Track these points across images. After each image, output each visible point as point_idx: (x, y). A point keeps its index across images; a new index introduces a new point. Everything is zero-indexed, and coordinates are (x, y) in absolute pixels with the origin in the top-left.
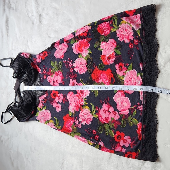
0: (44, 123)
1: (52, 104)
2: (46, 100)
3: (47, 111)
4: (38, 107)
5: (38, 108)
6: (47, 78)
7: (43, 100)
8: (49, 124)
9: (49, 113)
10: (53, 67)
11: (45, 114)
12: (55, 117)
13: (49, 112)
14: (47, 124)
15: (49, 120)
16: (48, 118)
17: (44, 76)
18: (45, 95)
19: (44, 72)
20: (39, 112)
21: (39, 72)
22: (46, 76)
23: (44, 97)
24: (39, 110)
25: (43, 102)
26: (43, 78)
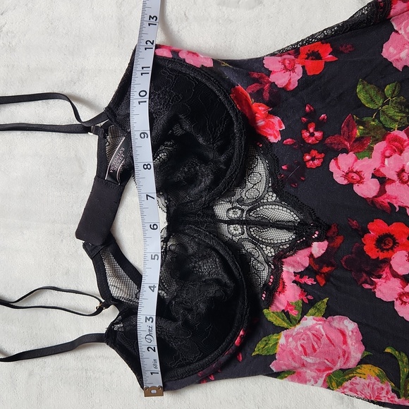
0: (321, 381)
1: (367, 286)
2: (326, 269)
3: (335, 324)
4: (273, 308)
5: (271, 315)
6: (326, 164)
7: (309, 271)
8: (358, 388)
9: (349, 333)
10: (373, 111)
11: (324, 340)
12: (388, 350)
13: (350, 326)
14: (339, 385)
15: (352, 363)
16: (346, 356)
17: (308, 157)
18: (319, 247)
19: (308, 134)
20: (283, 333)
21: (271, 135)
22: (321, 153)
23: (311, 256)
24: (277, 325)
25: (310, 282)
26: (298, 164)
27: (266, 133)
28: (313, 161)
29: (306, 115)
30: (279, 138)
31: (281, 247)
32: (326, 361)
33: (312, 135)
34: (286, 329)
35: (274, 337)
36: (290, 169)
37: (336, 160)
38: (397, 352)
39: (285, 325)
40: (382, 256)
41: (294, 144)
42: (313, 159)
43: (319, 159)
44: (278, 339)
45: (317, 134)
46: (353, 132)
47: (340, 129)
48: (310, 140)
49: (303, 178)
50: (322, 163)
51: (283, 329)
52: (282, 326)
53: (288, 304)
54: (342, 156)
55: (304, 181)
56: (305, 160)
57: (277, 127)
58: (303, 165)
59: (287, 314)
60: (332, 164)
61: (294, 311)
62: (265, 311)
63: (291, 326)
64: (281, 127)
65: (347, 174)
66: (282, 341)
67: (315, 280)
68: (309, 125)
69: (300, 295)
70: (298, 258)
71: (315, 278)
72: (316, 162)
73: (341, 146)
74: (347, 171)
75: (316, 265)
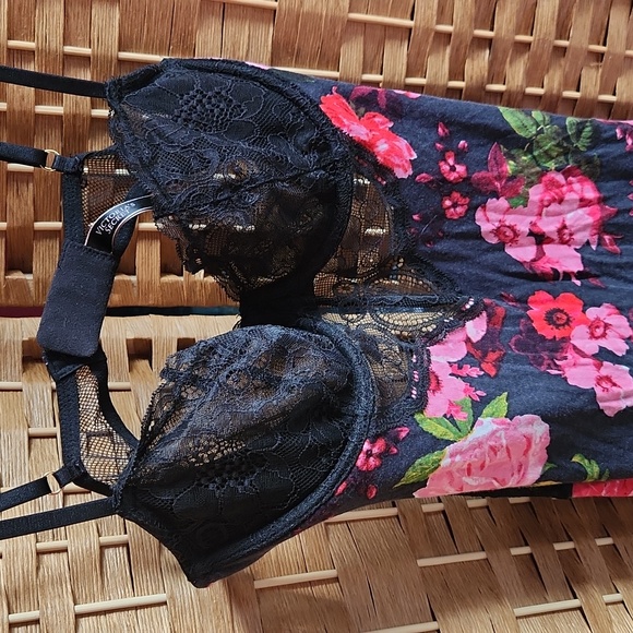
1: (554, 372)
2: (495, 356)
5: (427, 422)
6: (471, 213)
7: (469, 359)
10: (524, 140)
12: (576, 459)
13: (538, 430)
16: (522, 473)
17: (448, 203)
18: (475, 327)
19: (448, 168)
20: (448, 449)
21: (398, 166)
22: (465, 197)
23: (468, 340)
24: (438, 436)
25: (475, 372)
26: (436, 212)
27: (393, 163)
28: (453, 207)
29: (441, 140)
30: (410, 172)
31: (424, 329)
32: (494, 481)
33: (453, 169)
34: (453, 442)
35: (434, 456)
36: (424, 220)
37: (484, 208)
38: (586, 461)
39: (451, 437)
40: (558, 334)
41: (431, 182)
42: (455, 205)
43: (462, 205)
44: (440, 460)
45: (459, 168)
46: (504, 168)
47: (487, 163)
48: (453, 177)
49: (441, 234)
50: (467, 212)
51: (448, 442)
52: (446, 438)
53: (451, 404)
54: (492, 202)
55: (442, 238)
56: (444, 207)
57: (406, 154)
58: (442, 215)
59: (452, 419)
60: (479, 214)
61: (462, 414)
62: (418, 417)
63: (460, 437)
64: (411, 155)
65: (499, 228)
66: (445, 462)
67: (481, 370)
68: (447, 154)
69: (465, 391)
70: (450, 345)
71: (480, 366)
72: (459, 209)
73: (490, 188)
74: (497, 224)
75: (477, 352)
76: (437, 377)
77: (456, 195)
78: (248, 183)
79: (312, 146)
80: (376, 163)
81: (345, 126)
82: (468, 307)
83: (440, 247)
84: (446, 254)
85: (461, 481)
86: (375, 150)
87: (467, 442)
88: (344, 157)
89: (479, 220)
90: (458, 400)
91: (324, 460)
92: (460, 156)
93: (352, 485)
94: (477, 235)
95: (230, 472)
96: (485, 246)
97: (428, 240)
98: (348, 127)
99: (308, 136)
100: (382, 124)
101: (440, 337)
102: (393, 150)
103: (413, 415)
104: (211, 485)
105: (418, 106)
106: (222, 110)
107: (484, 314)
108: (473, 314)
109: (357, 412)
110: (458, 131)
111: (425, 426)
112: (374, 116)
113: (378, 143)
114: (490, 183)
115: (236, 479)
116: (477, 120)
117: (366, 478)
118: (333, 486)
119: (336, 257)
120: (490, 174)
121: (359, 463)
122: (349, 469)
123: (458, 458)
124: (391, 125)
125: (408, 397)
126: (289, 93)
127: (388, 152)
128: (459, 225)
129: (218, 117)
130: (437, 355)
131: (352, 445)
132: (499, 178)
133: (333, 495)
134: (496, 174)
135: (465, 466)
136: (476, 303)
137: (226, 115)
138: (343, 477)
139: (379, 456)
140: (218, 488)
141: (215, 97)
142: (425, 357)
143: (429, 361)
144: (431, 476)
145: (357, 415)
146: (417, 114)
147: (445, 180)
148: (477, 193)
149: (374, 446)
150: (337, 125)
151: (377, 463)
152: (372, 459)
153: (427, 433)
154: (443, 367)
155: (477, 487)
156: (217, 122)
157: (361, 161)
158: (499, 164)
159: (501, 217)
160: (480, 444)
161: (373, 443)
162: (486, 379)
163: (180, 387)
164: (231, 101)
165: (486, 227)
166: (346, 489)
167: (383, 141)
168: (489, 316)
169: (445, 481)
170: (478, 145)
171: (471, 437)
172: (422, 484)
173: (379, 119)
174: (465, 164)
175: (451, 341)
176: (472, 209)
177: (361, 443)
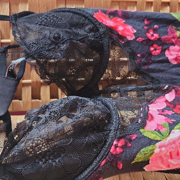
24: (152, 138)
25: (170, 113)
26: (147, 53)
27: (126, 34)
28: (155, 50)
29: (146, 25)
30: (134, 37)
33: (153, 35)
35: (150, 148)
36: (143, 56)
37: (169, 50)
39: (159, 139)
41: (144, 41)
43: (159, 49)
44: (154, 149)
46: (175, 34)
47: (167, 33)
48: (152, 38)
49: (151, 61)
50: (161, 52)
51: (157, 141)
52: (156, 139)
53: (158, 125)
54: (172, 48)
55: (152, 63)
56: (151, 51)
57: (131, 31)
58: (150, 54)
59: (159, 131)
60: (167, 53)
61: (164, 129)
62: (141, 130)
63: (163, 138)
64: (134, 31)
65: (176, 57)
66: (157, 150)
67: (173, 111)
68: (149, 30)
69: (165, 120)
70: (158, 104)
71: (172, 110)
72: (157, 51)
73: (170, 42)
74: (176, 56)
75: (171, 105)
76: (152, 115)
77: (155, 46)
78: (61, 41)
79: (91, 30)
80: (118, 35)
81: (104, 22)
82: (165, 88)
83: (151, 67)
84: (154, 69)
85: (168, 162)
86: (118, 30)
87: (167, 141)
88: (104, 32)
89: (167, 55)
90: (162, 124)
91: (95, 150)
92: (155, 31)
93: (109, 161)
94: (167, 61)
95: (49, 156)
96: (171, 65)
97: (145, 64)
98: (105, 22)
99: (89, 27)
100: (120, 21)
101: (153, 100)
102: (125, 30)
103: (139, 130)
104: (41, 162)
105: (135, 14)
106: (55, 20)
107: (173, 90)
108: (168, 91)
109: (111, 128)
110: (153, 22)
111: (145, 134)
112: (117, 19)
113: (119, 27)
114: (170, 40)
115: (52, 159)
116: (161, 17)
117: (115, 158)
118: (99, 162)
119: (106, 73)
120: (170, 36)
121: (111, 150)
122: (106, 153)
123: (163, 149)
124: (124, 21)
125: (137, 122)
126: (82, 13)
127: (123, 30)
128: (159, 57)
129: (52, 23)
130: (152, 107)
131: (108, 142)
132: (174, 38)
133: (99, 166)
134: (172, 36)
135: (168, 154)
136: (169, 86)
137: (56, 22)
138: (104, 157)
139: (122, 147)
140: (43, 164)
141: (52, 17)
142: (146, 108)
143: (148, 110)
144: (150, 158)
145: (111, 130)
146: (135, 17)
147: (149, 40)
148: (165, 44)
149: (118, 143)
150: (100, 21)
151: (121, 151)
152: (118, 149)
153: (146, 137)
154: (155, 111)
155: (177, 165)
156: (52, 24)
157: (112, 35)
158: (173, 33)
159: (177, 53)
160: (174, 142)
161: (118, 141)
162: (176, 115)
163: (32, 122)
164: (58, 17)
165: (170, 58)
166: (106, 163)
167: (121, 26)
168: (176, 91)
169: (159, 161)
170: (163, 27)
171: (169, 138)
172: (147, 162)
173: (119, 19)
174: (158, 33)
175: (159, 102)
176: (163, 51)
177: (113, 141)
